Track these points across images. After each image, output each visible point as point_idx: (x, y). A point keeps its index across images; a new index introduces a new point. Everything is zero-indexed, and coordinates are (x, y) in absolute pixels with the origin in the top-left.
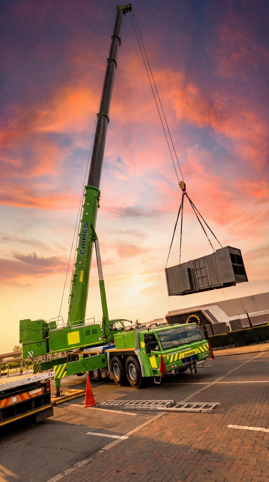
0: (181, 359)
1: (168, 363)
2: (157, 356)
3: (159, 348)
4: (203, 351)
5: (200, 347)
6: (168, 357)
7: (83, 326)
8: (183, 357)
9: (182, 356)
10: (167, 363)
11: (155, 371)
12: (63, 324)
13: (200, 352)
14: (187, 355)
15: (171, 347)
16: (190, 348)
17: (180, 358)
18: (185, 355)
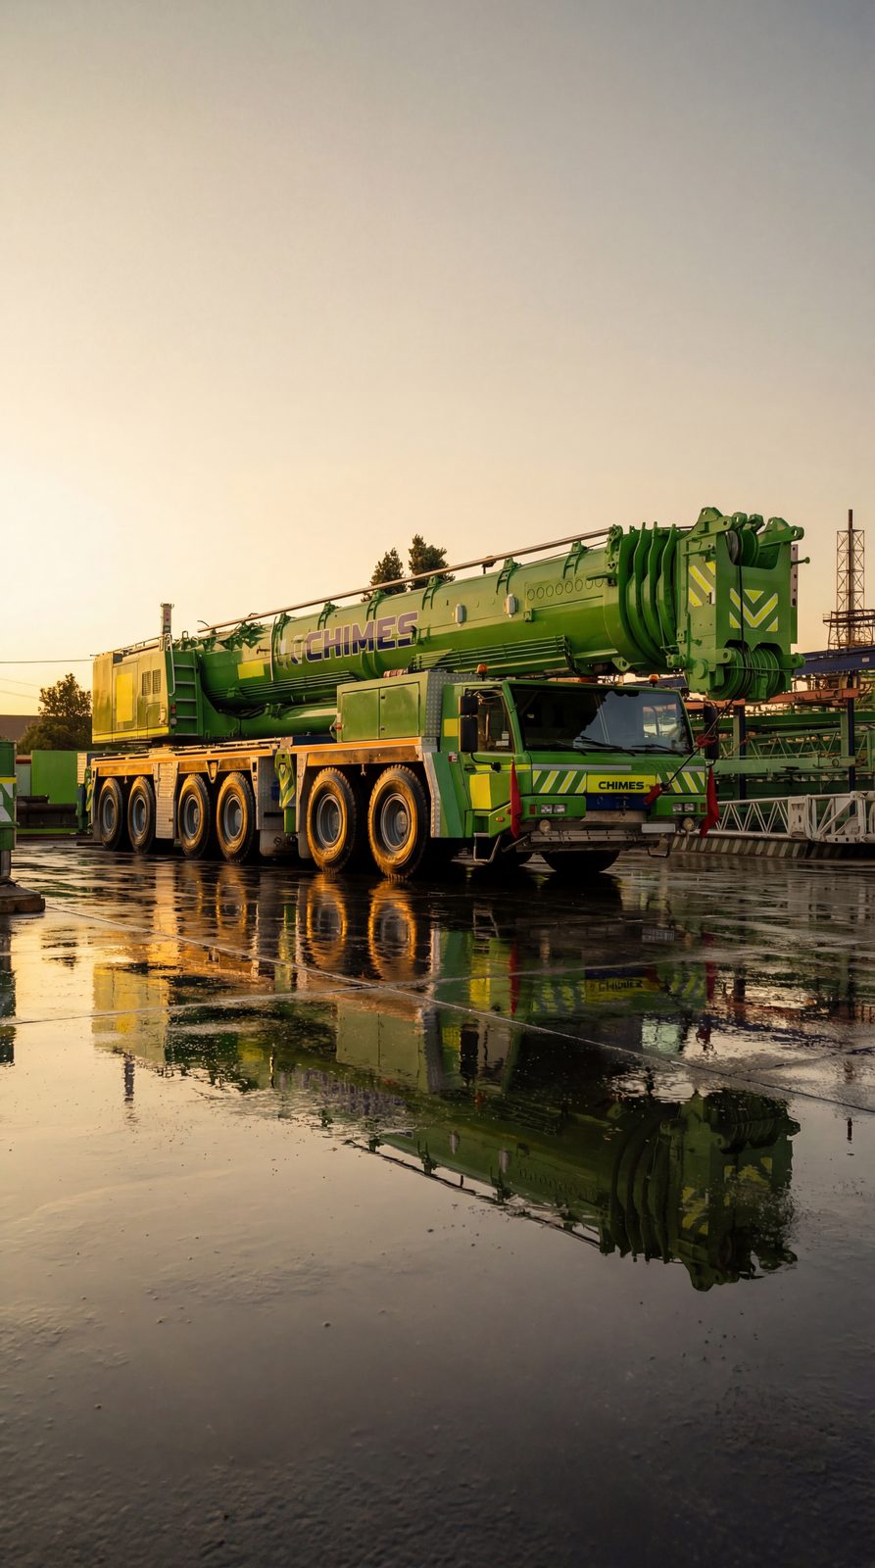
0: (582, 792)
1: (533, 795)
2: (497, 767)
3: (511, 740)
4: (678, 788)
6: (536, 775)
8: (594, 788)
9: (591, 784)
10: (530, 792)
11: (481, 822)
14: (609, 785)
16: (629, 768)
17: (580, 789)
18: (602, 785)
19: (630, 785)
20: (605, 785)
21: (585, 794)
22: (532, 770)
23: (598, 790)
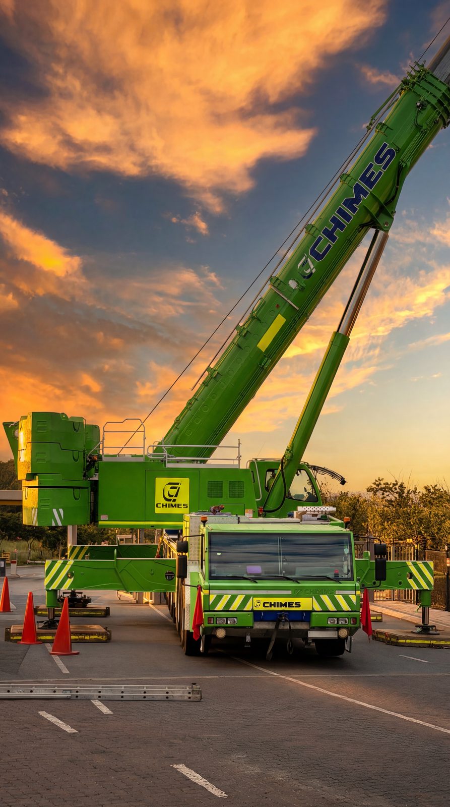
0: (249, 609)
1: (209, 611)
4: (331, 607)
5: (325, 598)
6: (212, 598)
7: (202, 466)
8: (258, 607)
9: (257, 603)
10: (208, 609)
12: (144, 448)
13: (317, 607)
14: (273, 606)
15: (232, 577)
16: (290, 592)
17: (248, 607)
18: (266, 605)
19: (290, 604)
20: (268, 605)
21: (252, 611)
22: (209, 594)
23: (261, 608)
